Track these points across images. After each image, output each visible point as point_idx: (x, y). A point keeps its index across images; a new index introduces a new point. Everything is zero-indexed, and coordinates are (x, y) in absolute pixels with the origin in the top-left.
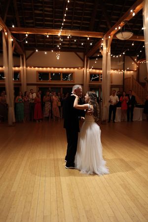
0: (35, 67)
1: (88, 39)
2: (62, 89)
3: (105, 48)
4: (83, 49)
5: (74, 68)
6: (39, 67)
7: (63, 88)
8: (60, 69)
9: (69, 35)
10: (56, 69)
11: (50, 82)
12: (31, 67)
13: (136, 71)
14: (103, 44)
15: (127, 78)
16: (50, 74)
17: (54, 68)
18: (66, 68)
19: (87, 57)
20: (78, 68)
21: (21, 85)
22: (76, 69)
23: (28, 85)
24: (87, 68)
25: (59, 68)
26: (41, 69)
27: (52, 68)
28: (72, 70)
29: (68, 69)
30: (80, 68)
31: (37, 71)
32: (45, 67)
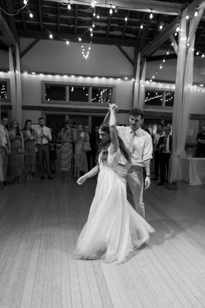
0: (38, 73)
1: (151, 16)
2: (90, 118)
3: (183, 39)
4: (135, 39)
5: (115, 78)
6: (45, 74)
7: (93, 117)
8: (88, 80)
9: (114, 7)
10: (81, 80)
11: (68, 104)
12: (30, 73)
14: (181, 29)
16: (67, 88)
17: (77, 75)
18: (100, 77)
19: (143, 57)
20: (122, 78)
21: (10, 107)
22: (119, 79)
23: (25, 108)
24: (140, 78)
25: (85, 76)
26: (50, 77)
27: (73, 76)
28: (111, 81)
29: (104, 79)
30: (126, 78)
31: (42, 81)
32: (57, 74)
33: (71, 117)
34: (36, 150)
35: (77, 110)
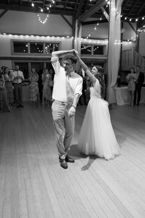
0: (8, 34)
2: (45, 64)
4: (73, 10)
5: (61, 36)
6: (13, 34)
8: (43, 38)
10: (38, 38)
11: (30, 55)
12: (2, 34)
13: (135, 42)
14: (111, 3)
15: (126, 51)
16: (29, 44)
17: (35, 35)
18: (51, 36)
20: (65, 37)
22: (63, 38)
24: (78, 36)
25: (41, 36)
26: (16, 37)
27: (32, 36)
28: (58, 39)
29: (53, 37)
30: (68, 37)
31: (11, 40)
32: (22, 34)
33: (32, 64)
34: (13, 88)
35: (36, 59)
